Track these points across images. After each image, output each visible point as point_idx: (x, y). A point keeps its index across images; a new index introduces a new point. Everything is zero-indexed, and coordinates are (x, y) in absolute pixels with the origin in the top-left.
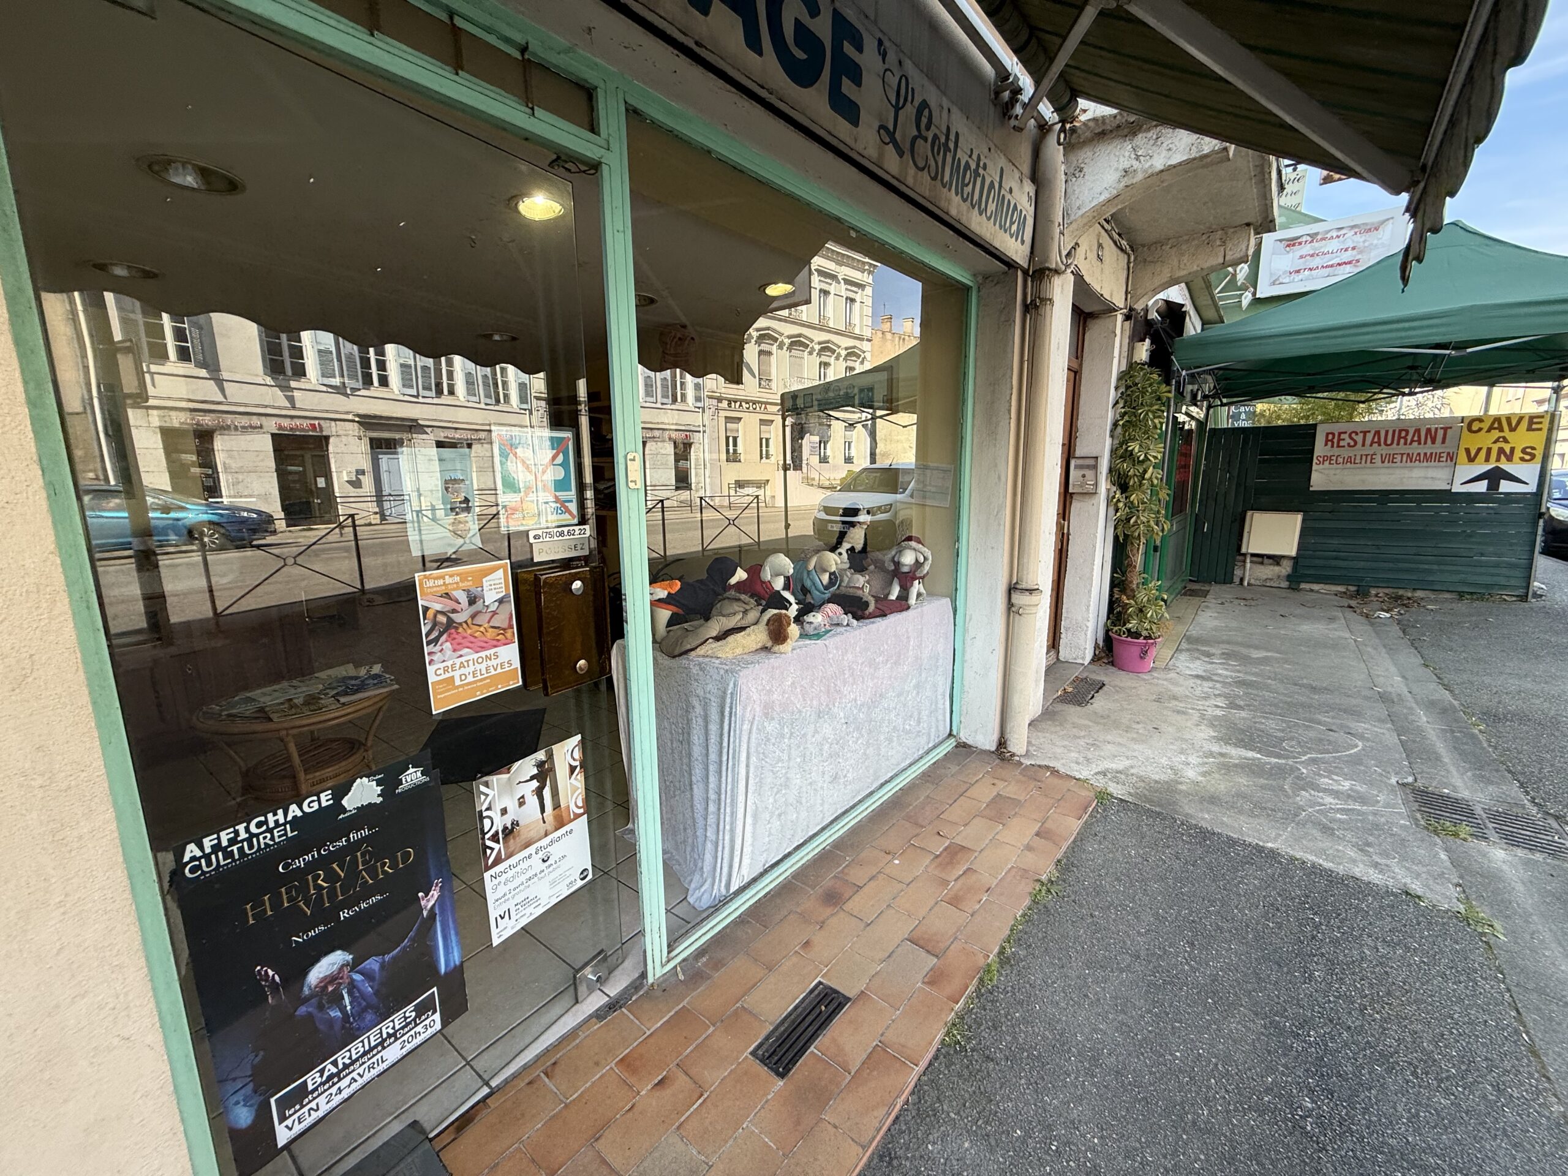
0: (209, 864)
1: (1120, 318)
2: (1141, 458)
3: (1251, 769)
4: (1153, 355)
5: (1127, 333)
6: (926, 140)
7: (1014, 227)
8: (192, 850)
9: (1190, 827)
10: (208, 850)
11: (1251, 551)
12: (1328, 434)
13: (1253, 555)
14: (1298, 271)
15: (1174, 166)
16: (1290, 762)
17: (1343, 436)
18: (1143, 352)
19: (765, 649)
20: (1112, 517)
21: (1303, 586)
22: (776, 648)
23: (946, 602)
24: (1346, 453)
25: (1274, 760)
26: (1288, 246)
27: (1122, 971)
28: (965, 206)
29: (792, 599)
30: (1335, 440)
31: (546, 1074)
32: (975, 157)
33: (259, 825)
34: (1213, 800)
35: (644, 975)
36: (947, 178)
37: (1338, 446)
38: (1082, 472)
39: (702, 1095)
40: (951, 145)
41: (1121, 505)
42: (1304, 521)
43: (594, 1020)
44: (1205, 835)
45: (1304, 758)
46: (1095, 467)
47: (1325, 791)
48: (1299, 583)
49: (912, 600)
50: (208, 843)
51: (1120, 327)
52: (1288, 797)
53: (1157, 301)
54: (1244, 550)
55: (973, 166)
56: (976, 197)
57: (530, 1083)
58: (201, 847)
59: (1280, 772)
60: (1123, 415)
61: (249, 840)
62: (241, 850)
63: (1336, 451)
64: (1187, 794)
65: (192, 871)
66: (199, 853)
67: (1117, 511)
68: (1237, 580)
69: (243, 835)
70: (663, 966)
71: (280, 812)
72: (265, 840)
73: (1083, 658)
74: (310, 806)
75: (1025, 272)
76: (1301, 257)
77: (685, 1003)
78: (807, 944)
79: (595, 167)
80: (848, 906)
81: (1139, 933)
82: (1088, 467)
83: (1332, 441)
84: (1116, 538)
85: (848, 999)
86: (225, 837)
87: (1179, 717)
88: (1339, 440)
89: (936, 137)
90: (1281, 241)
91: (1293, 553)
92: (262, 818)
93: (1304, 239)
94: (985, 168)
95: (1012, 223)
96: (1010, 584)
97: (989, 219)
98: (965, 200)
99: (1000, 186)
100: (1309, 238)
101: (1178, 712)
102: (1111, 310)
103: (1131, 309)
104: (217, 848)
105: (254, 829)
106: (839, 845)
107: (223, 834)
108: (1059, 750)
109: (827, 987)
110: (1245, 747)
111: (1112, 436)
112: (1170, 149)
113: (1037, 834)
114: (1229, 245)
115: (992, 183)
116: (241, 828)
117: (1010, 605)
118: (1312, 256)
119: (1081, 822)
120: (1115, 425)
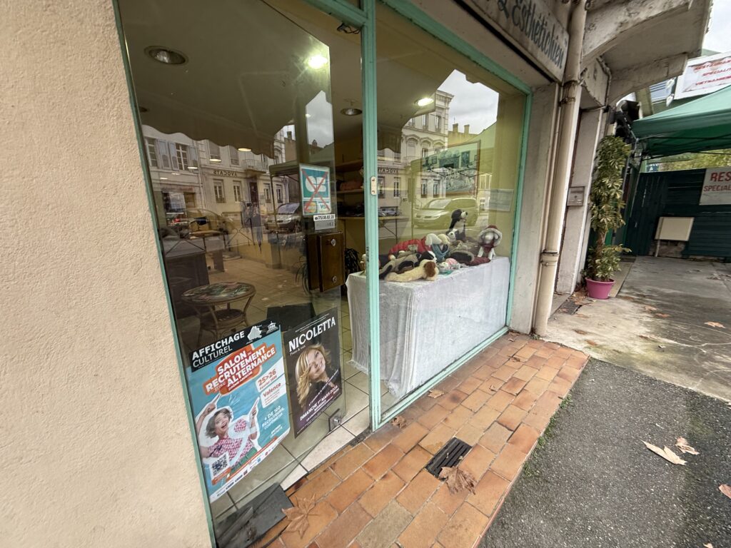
0: (202, 362)
1: (601, 111)
2: (610, 186)
3: (671, 349)
4: (618, 130)
5: (605, 119)
6: (520, 8)
7: (557, 59)
8: (195, 355)
9: (642, 376)
10: (201, 355)
11: (660, 238)
12: (713, 174)
13: (662, 241)
14: (701, 83)
15: (652, 18)
16: (696, 347)
17: (722, 175)
18: (613, 129)
19: (422, 279)
20: (590, 218)
21: (691, 257)
22: (429, 278)
23: (506, 259)
24: (724, 184)
25: (685, 345)
26: (696, 69)
27: (614, 445)
28: (535, 46)
29: (434, 255)
30: (718, 177)
31: (331, 468)
32: (542, 18)
33: (219, 345)
34: (653, 364)
35: (370, 428)
36: (528, 30)
37: (719, 180)
38: (574, 195)
39: (405, 485)
40: (531, 11)
41: (596, 212)
42: (694, 222)
43: (350, 446)
44: (651, 381)
45: (703, 345)
46: (583, 192)
47: (719, 362)
48: (689, 255)
49: (490, 258)
50: (201, 352)
51: (601, 117)
52: (697, 364)
53: (622, 101)
54: (656, 238)
55: (541, 24)
56: (541, 41)
57: (325, 471)
58: (199, 355)
59: (690, 351)
60: (600, 164)
61: (215, 351)
62: (212, 355)
63: (717, 183)
64: (638, 360)
65: (196, 365)
66: (198, 357)
67: (593, 215)
68: (651, 253)
69: (213, 349)
70: (379, 424)
71: (226, 340)
72: (221, 352)
73: (570, 291)
74: (236, 338)
75: (560, 85)
76: (704, 75)
77: (391, 441)
78: (446, 419)
79: (360, 28)
80: (463, 403)
81: (620, 427)
82: (579, 192)
83: (715, 178)
84: (592, 229)
85: (471, 447)
86: (207, 349)
87: (627, 322)
88: (720, 177)
89: (525, 7)
90: (692, 66)
91: (686, 239)
92: (219, 342)
93: (707, 64)
94: (546, 25)
95: (556, 56)
96: (541, 250)
97: (546, 53)
98: (535, 43)
99: (553, 36)
100: (710, 64)
101: (626, 319)
102: (598, 107)
103: (608, 107)
104: (204, 354)
105: (217, 347)
106: (455, 374)
107: (206, 348)
108: (563, 335)
109: (458, 440)
110: (667, 338)
111: (593, 176)
112: (651, 8)
113: (558, 375)
114: (670, 67)
115: (549, 33)
116: (212, 346)
117: (541, 261)
118: (711, 73)
119: (580, 371)
120: (595, 169)
